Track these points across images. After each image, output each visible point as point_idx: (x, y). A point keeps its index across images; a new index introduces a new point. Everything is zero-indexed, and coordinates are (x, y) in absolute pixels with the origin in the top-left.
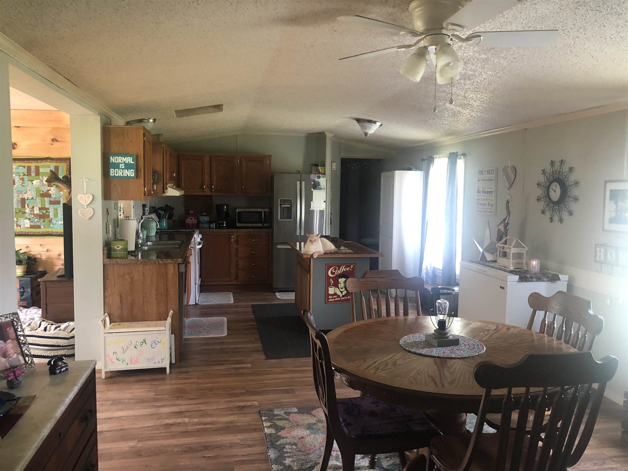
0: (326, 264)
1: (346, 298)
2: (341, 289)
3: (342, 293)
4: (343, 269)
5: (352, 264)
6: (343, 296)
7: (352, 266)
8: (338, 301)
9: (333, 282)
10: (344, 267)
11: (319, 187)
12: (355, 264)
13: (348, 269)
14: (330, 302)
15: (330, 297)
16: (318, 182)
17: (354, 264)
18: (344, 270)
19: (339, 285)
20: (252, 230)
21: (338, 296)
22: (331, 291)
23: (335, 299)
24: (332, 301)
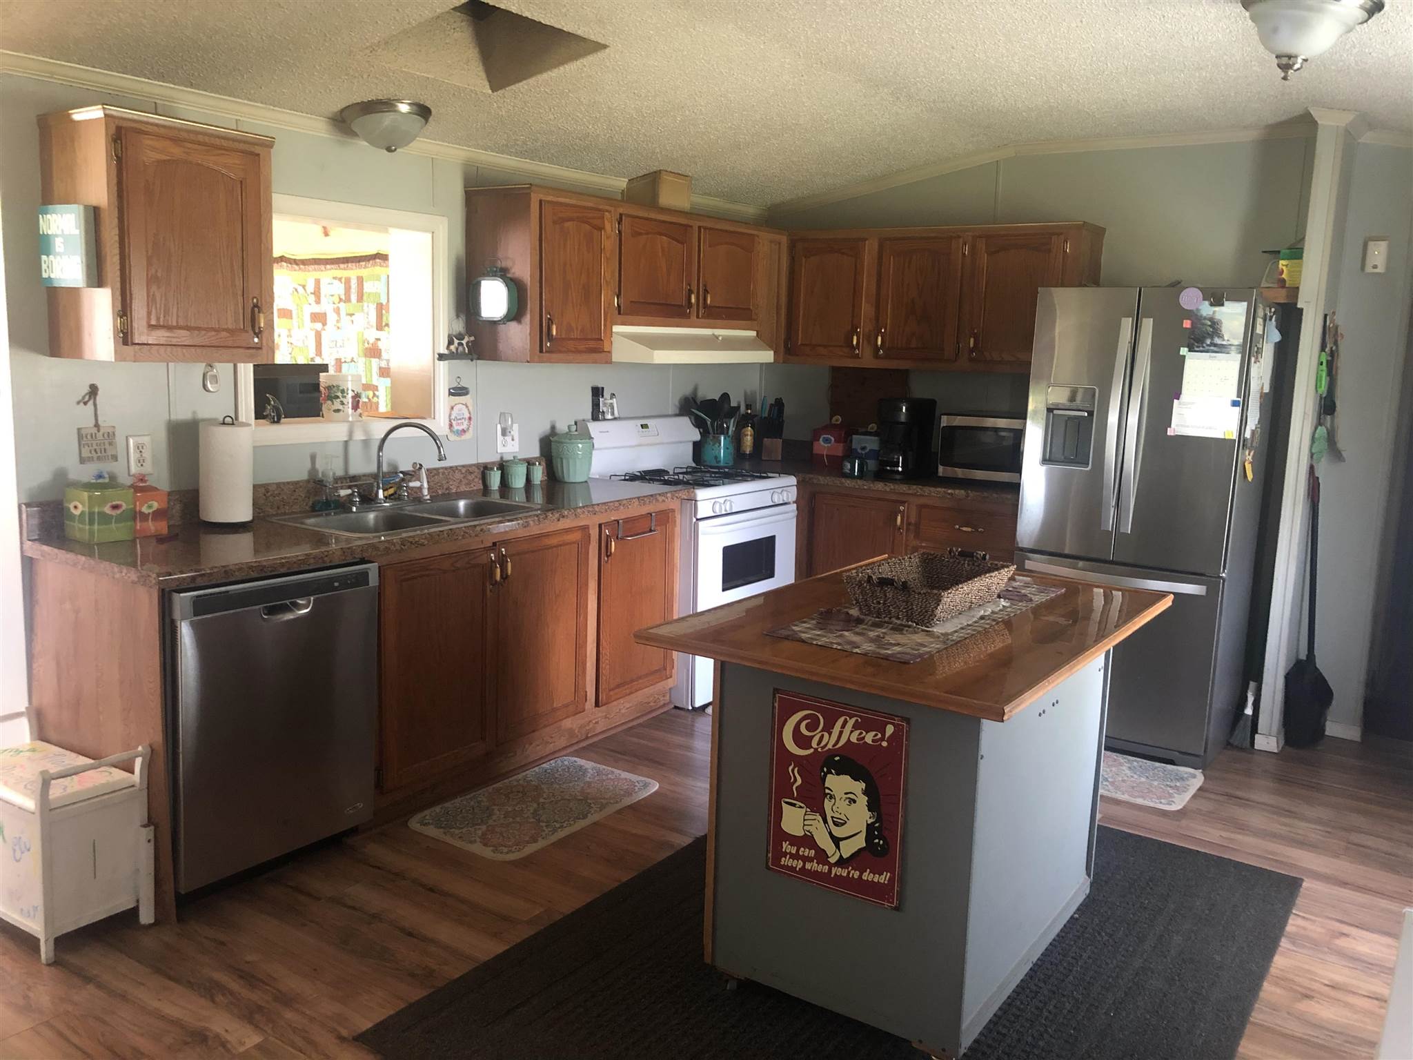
0: (776, 691)
1: (856, 875)
2: (836, 824)
3: (838, 847)
4: (845, 733)
5: (892, 716)
6: (842, 862)
7: (890, 730)
8: (815, 875)
9: (799, 781)
10: (851, 722)
11: (1217, 341)
12: (908, 721)
13: (869, 738)
14: (783, 867)
15: (786, 846)
16: (1211, 319)
17: (904, 719)
18: (854, 739)
19: (827, 804)
20: (963, 492)
21: (822, 856)
22: (794, 819)
23: (808, 866)
24: (792, 869)
